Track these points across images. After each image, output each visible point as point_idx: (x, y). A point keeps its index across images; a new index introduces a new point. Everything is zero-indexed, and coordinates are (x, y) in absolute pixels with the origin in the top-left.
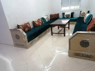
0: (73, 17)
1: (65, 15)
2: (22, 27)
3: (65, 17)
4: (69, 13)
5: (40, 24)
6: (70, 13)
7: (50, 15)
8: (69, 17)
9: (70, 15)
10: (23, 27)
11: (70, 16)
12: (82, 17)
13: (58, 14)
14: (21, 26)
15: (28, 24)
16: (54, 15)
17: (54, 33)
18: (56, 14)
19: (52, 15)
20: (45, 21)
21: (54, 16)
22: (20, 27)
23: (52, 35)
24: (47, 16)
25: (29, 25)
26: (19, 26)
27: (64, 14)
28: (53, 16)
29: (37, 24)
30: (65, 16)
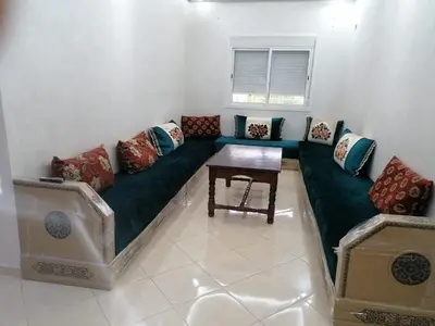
0: (280, 140)
1: (248, 125)
2: (77, 171)
3: (248, 133)
4: (267, 121)
5: (151, 159)
6: (270, 120)
7: (183, 117)
8: (265, 137)
9: (269, 127)
10: (80, 168)
11: (269, 133)
12: (314, 140)
13: (217, 118)
14: (72, 167)
15: (101, 158)
16: (198, 119)
17: (221, 207)
18: (206, 118)
19: (189, 119)
20: (169, 147)
21: (199, 123)
22: (66, 168)
23: (211, 214)
24: (172, 121)
25: (106, 161)
26: (62, 162)
27: (241, 120)
28: (194, 123)
29: (140, 155)
30: (247, 129)
